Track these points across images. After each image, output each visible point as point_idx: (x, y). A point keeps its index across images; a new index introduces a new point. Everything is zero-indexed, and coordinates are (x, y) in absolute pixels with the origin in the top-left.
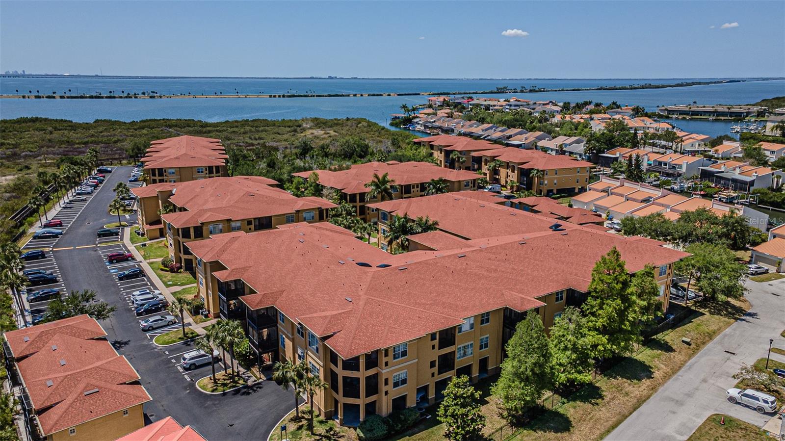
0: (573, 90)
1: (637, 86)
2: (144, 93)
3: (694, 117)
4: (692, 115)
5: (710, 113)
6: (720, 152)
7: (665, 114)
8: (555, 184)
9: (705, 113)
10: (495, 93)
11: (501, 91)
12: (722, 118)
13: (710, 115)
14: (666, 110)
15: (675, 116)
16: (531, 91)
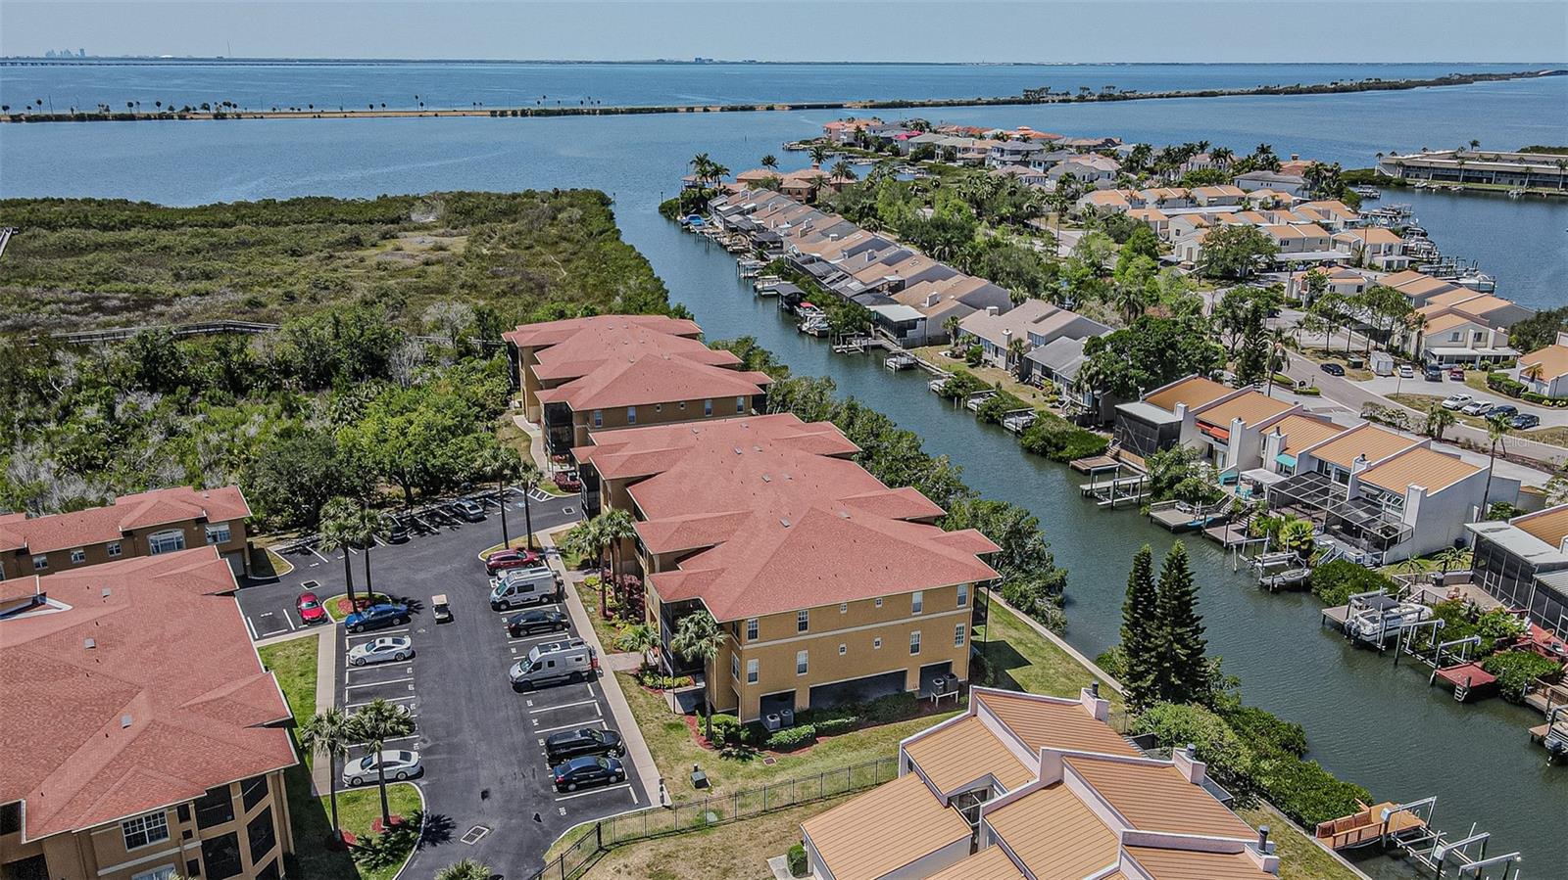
0: (1202, 95)
1: (1347, 83)
2: (205, 107)
3: (1470, 185)
4: (1467, 179)
5: (1511, 175)
6: (1549, 376)
7: (1396, 175)
8: (802, 669)
9: (1501, 174)
10: (1020, 102)
11: (1032, 99)
12: (1544, 191)
13: (1511, 183)
14: (1400, 164)
15: (1422, 183)
16: (1102, 98)
